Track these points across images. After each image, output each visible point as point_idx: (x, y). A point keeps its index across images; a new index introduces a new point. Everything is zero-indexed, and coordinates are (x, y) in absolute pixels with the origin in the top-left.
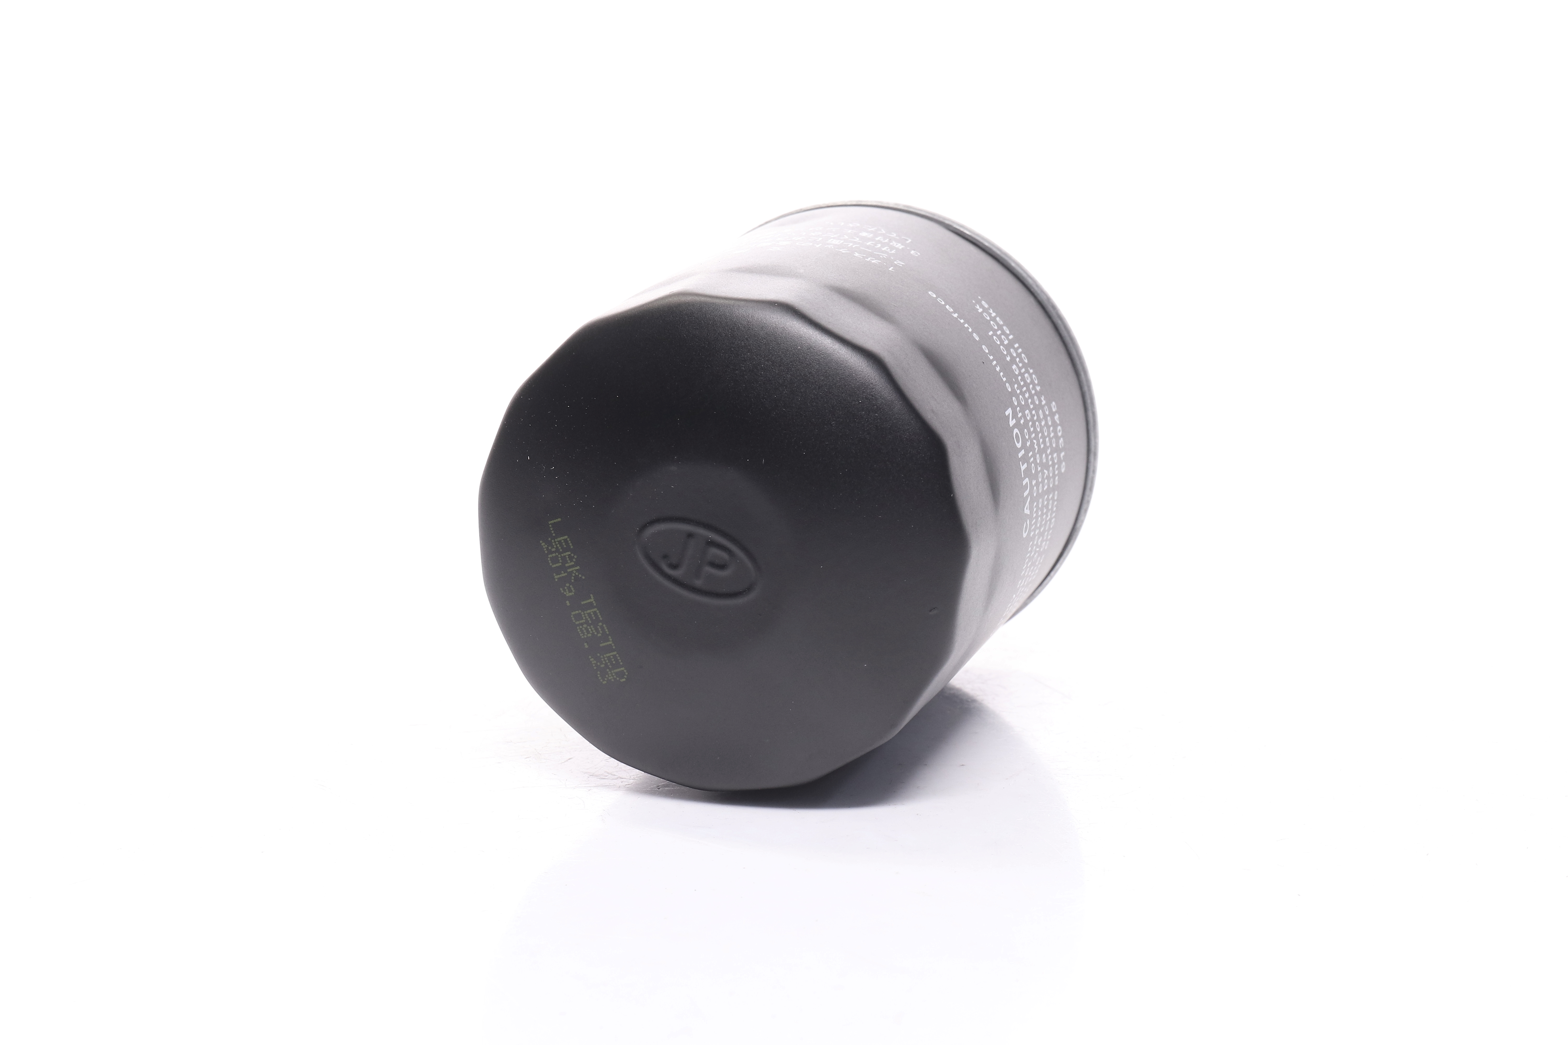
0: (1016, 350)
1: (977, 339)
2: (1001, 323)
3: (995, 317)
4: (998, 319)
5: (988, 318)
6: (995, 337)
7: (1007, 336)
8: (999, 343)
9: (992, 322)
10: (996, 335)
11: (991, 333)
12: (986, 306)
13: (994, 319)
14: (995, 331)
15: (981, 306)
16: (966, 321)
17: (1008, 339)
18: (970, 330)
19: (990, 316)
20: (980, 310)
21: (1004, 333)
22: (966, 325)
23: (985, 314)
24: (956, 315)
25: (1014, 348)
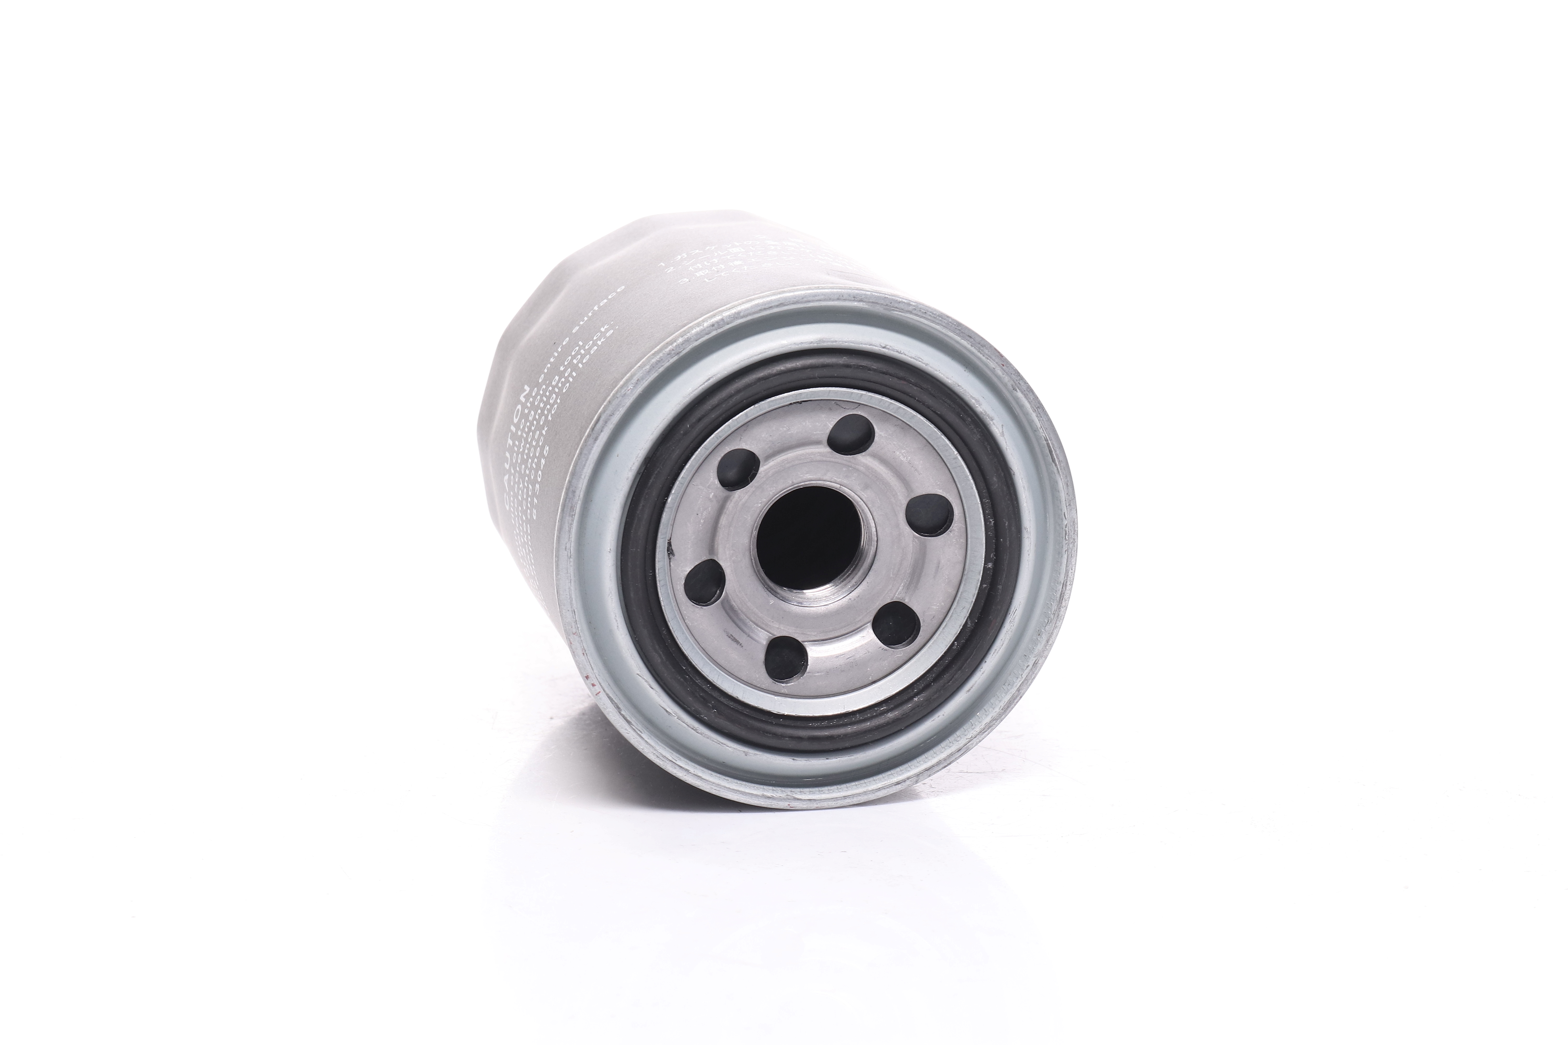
0: (570, 375)
1: (574, 331)
2: (592, 352)
3: (596, 345)
4: (596, 348)
5: (595, 338)
6: (577, 348)
7: (580, 361)
8: (573, 353)
9: (591, 342)
10: (580, 350)
11: (581, 343)
12: (608, 335)
13: (594, 344)
14: (583, 347)
15: (607, 330)
16: (590, 319)
17: (578, 363)
18: (581, 323)
19: (597, 340)
20: (603, 329)
21: (583, 357)
22: (586, 319)
23: (599, 334)
24: (596, 308)
25: (571, 372)
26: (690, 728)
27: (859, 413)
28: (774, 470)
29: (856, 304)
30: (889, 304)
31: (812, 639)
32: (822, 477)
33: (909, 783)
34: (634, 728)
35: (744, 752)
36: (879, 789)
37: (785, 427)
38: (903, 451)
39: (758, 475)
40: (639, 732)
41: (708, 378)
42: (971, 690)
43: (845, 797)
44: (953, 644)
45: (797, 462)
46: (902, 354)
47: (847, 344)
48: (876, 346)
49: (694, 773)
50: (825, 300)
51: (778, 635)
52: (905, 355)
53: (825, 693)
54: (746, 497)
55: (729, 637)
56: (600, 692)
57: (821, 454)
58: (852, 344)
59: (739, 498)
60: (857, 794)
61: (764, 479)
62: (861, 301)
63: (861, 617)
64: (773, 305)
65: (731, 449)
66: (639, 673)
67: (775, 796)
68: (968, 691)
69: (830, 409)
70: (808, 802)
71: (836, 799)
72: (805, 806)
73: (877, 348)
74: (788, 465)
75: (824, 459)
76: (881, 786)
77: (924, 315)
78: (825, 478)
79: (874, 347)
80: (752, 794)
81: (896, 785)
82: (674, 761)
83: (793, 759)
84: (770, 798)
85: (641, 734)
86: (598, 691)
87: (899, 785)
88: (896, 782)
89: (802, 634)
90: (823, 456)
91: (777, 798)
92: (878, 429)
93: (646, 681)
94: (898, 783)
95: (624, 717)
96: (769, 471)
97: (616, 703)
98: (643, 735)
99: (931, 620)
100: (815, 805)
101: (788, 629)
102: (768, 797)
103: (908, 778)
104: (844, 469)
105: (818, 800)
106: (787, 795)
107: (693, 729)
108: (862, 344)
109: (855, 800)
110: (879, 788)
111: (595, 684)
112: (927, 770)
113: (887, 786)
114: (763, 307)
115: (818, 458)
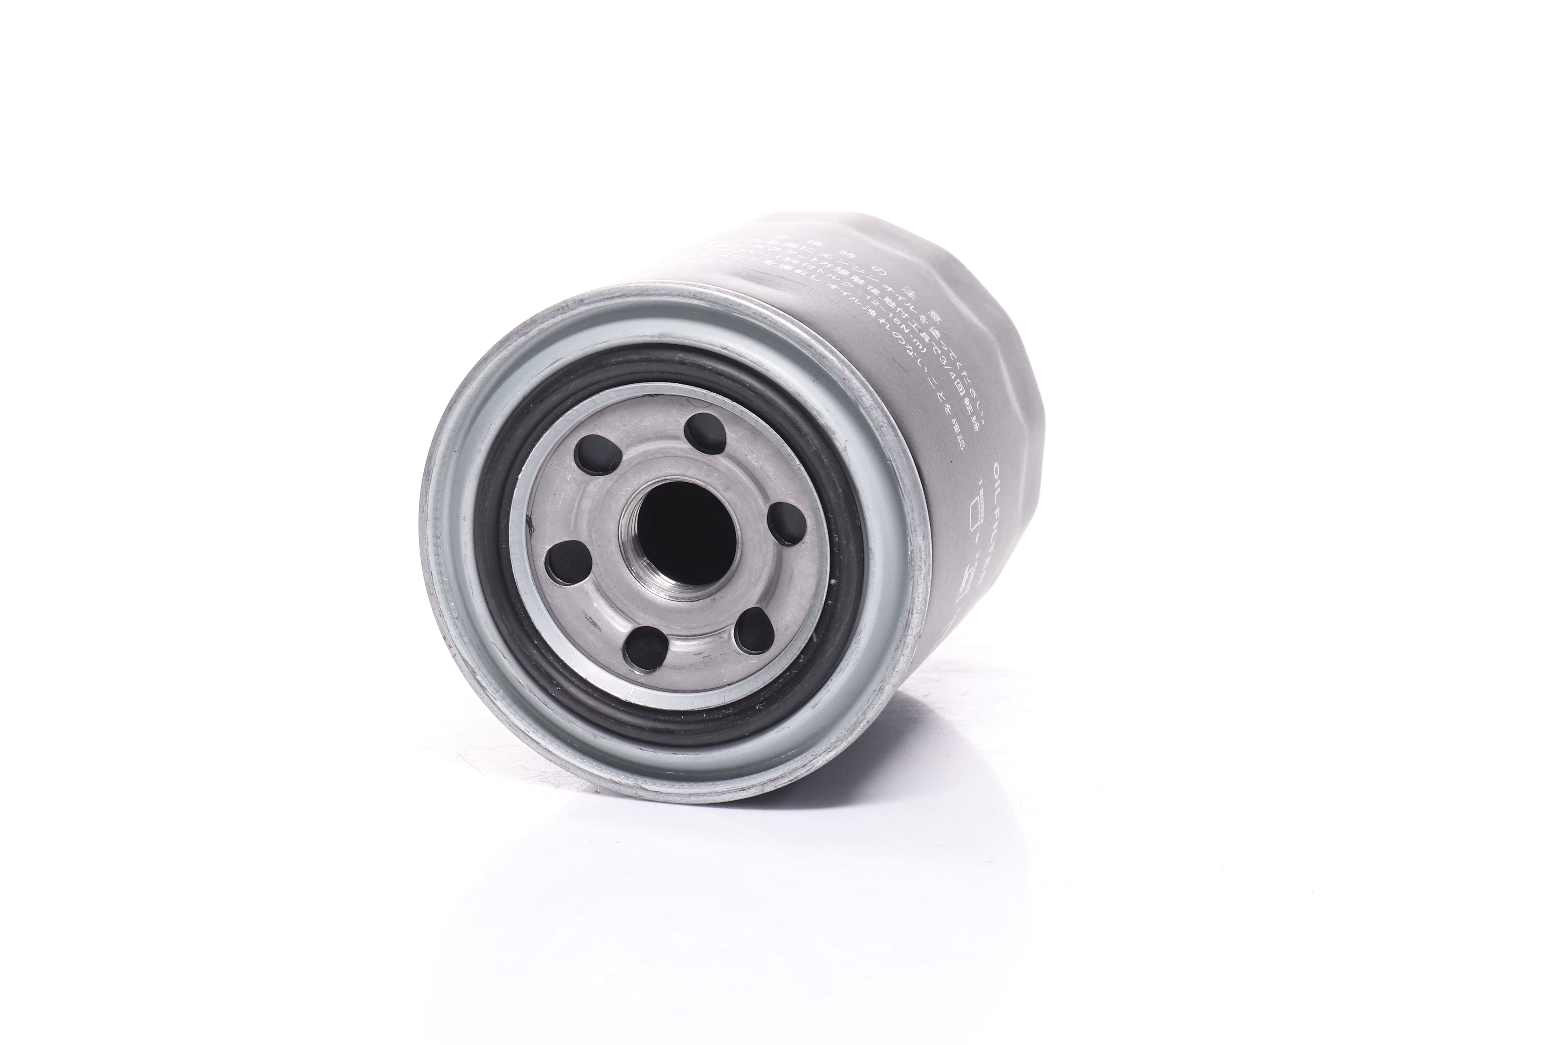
26: (541, 703)
27: (710, 412)
28: (637, 460)
29: (696, 302)
30: (729, 305)
31: (676, 633)
32: (685, 473)
33: (754, 792)
34: (488, 693)
35: (593, 734)
36: (724, 793)
37: (637, 418)
38: (754, 456)
39: (622, 464)
40: (493, 699)
41: (554, 361)
42: (817, 707)
43: (690, 795)
44: (799, 657)
45: (658, 455)
46: (742, 357)
47: (687, 341)
48: (716, 346)
49: (545, 747)
50: (665, 295)
51: (643, 625)
52: (746, 358)
53: (681, 688)
54: (611, 484)
55: (588, 620)
56: (456, 654)
57: (682, 450)
58: (692, 342)
59: (604, 483)
60: (702, 793)
61: (628, 468)
62: (701, 299)
63: (723, 619)
64: (615, 295)
65: (586, 433)
66: (493, 641)
67: (622, 782)
68: (814, 707)
69: (682, 405)
70: (654, 793)
71: (681, 795)
72: (652, 798)
73: (717, 348)
74: (650, 457)
75: (686, 455)
76: (726, 790)
77: (764, 320)
78: (688, 474)
79: (715, 348)
80: (600, 777)
81: (741, 791)
82: (526, 732)
83: (641, 749)
84: (618, 783)
85: (494, 700)
86: (455, 653)
87: (744, 792)
88: (741, 788)
89: (666, 626)
90: (684, 452)
91: (624, 785)
92: (728, 431)
93: (500, 650)
94: (743, 790)
95: (478, 681)
96: (632, 461)
97: (471, 667)
98: (496, 702)
99: (785, 630)
100: (662, 798)
101: (653, 620)
102: (616, 782)
103: (753, 786)
104: (705, 468)
105: (664, 793)
106: (636, 783)
107: (544, 703)
108: (702, 342)
109: (701, 800)
110: (724, 791)
111: (452, 645)
112: (772, 781)
113: (732, 790)
114: (606, 297)
115: (680, 454)
